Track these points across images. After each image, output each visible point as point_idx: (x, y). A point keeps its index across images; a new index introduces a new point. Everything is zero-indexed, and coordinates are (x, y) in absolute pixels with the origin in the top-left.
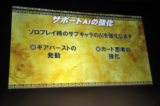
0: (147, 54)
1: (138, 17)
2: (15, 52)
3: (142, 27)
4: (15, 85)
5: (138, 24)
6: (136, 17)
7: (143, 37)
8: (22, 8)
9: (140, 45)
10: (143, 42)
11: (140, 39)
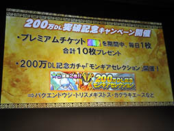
0: (167, 68)
1: (158, 24)
2: (9, 64)
3: (163, 36)
4: (8, 105)
5: (157, 32)
6: (155, 23)
7: (163, 48)
8: (18, 11)
9: (159, 57)
10: (164, 53)
11: (160, 50)
